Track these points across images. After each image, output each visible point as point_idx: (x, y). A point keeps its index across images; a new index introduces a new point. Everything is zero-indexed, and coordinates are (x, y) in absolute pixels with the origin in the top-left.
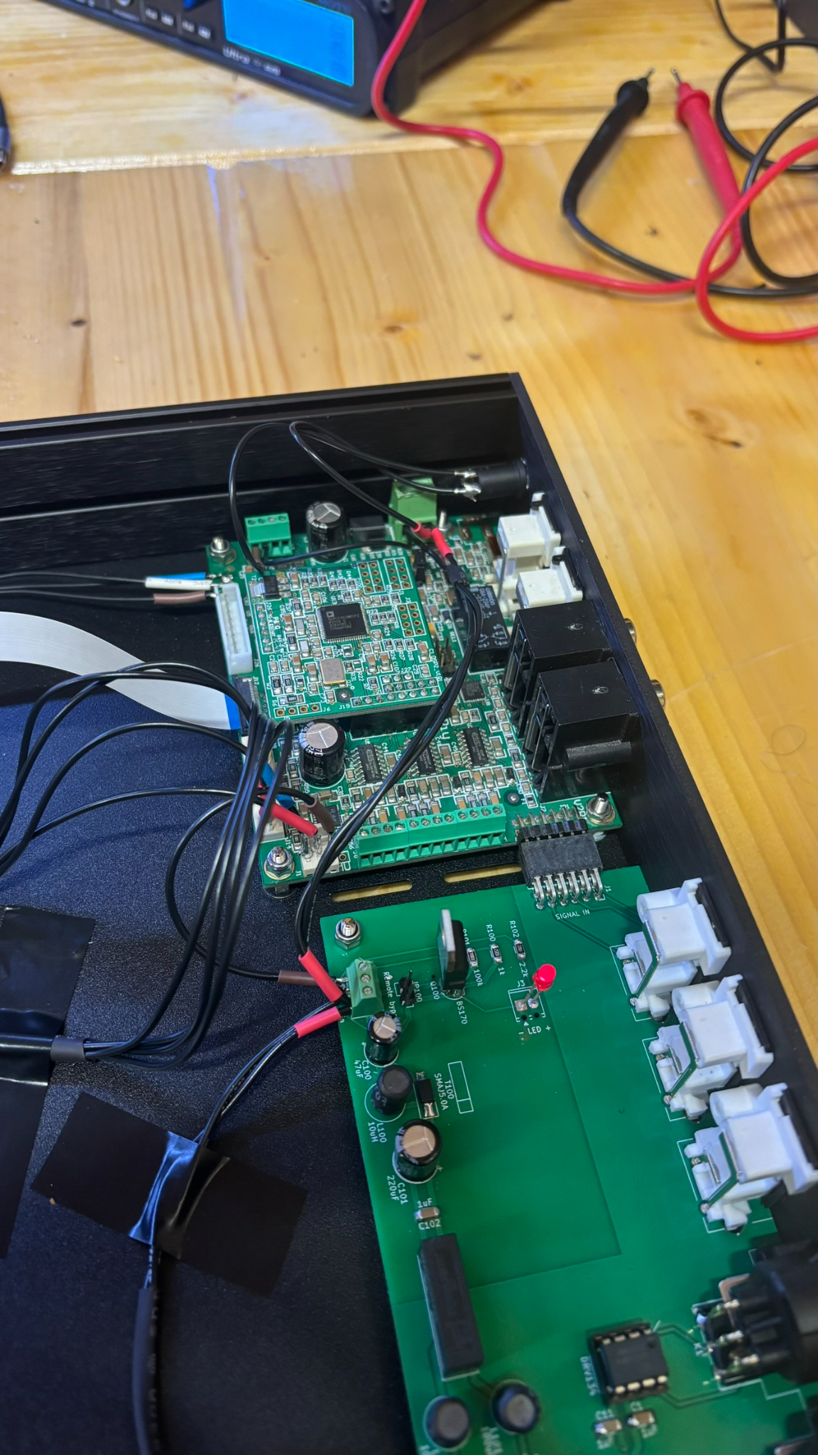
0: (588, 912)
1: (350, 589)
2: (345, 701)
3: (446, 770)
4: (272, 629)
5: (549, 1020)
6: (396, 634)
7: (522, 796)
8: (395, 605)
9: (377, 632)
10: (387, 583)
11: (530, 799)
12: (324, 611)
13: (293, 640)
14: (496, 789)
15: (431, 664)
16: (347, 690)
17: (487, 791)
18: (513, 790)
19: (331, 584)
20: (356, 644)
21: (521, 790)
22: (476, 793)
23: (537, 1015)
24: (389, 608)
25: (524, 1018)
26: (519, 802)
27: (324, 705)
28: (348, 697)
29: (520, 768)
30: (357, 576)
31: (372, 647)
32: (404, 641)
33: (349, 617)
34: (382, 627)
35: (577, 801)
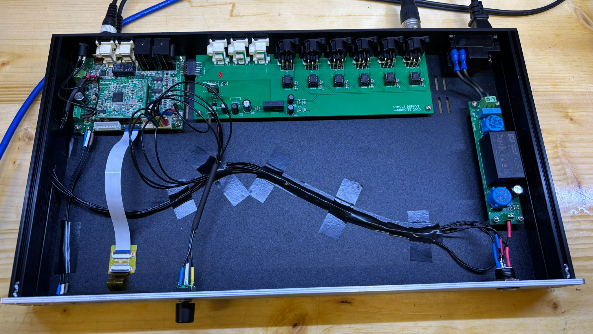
0: (204, 68)
1: (108, 94)
2: (142, 101)
3: (162, 87)
4: (115, 113)
5: (226, 81)
6: (125, 86)
8: (116, 85)
9: (124, 90)
10: (108, 86)
11: (175, 72)
12: (113, 101)
13: (121, 109)
14: (170, 78)
15: (137, 80)
16: (139, 100)
17: (170, 80)
18: (172, 75)
19: (105, 98)
20: (126, 96)
21: (172, 73)
22: (170, 82)
23: (224, 82)
24: (116, 87)
26: (175, 74)
27: (142, 105)
29: (166, 72)
31: (127, 91)
32: (128, 85)
33: (117, 95)
34: (122, 89)
35: (177, 63)
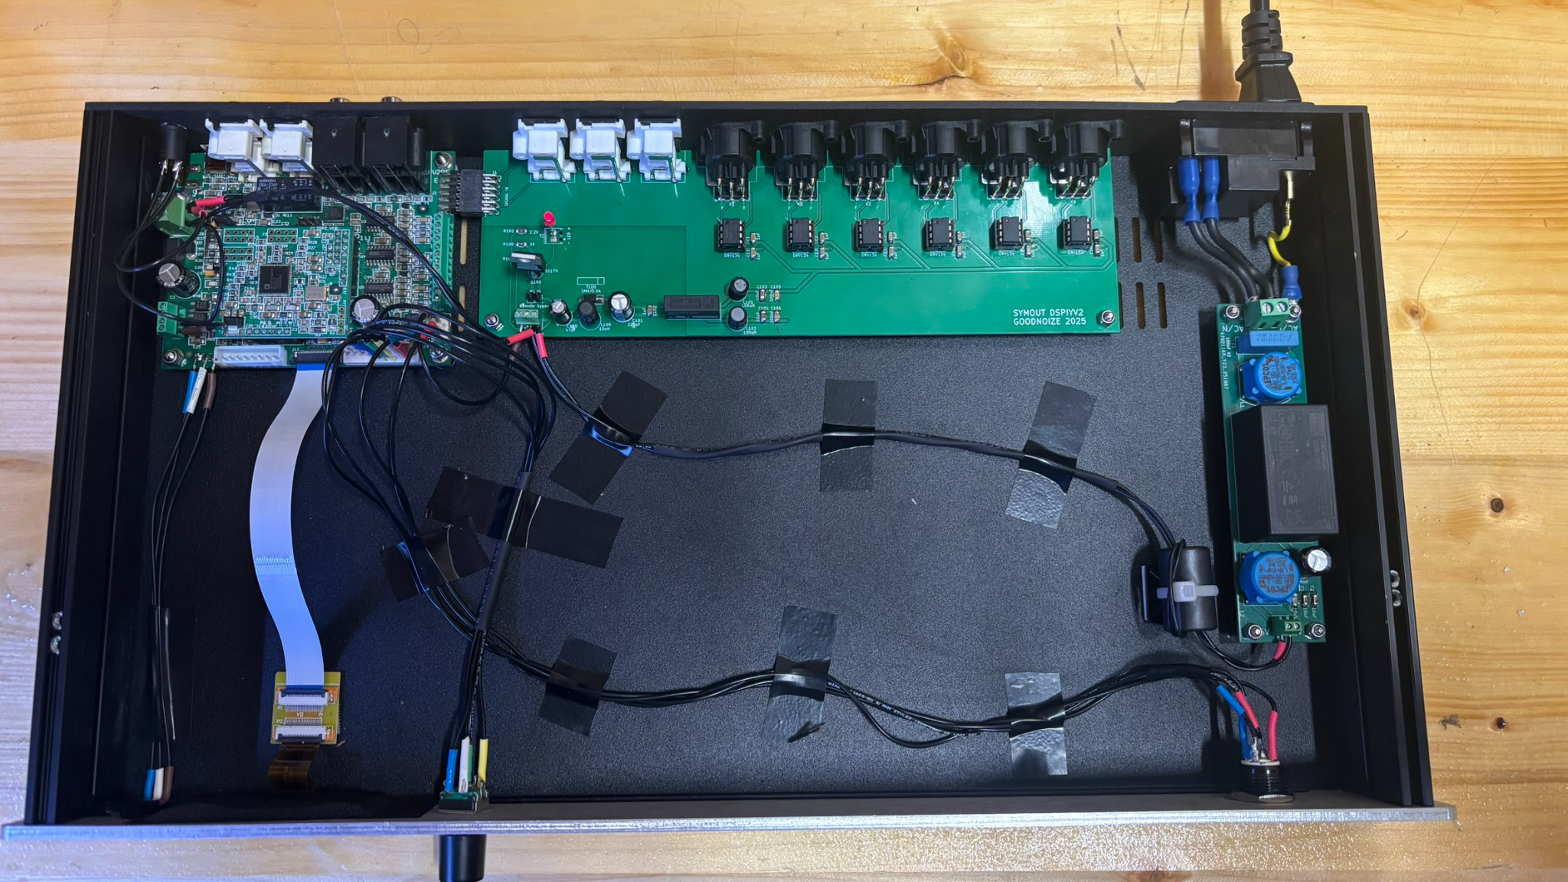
0: (507, 188)
1: (248, 269)
2: (341, 290)
4: (270, 326)
5: (565, 227)
6: (293, 248)
7: (423, 203)
8: (267, 244)
9: (289, 259)
10: (247, 245)
11: (427, 199)
12: (263, 291)
13: (284, 315)
14: (414, 217)
15: (323, 231)
16: (332, 288)
17: (414, 223)
18: (417, 208)
19: (239, 282)
20: (295, 275)
21: (418, 203)
22: (414, 230)
23: (561, 233)
24: (269, 248)
25: (561, 240)
26: (426, 206)
27: (341, 303)
28: (338, 288)
29: (402, 199)
30: (235, 264)
31: (299, 263)
32: (300, 244)
33: (272, 275)
34: (284, 256)
35: (433, 172)
